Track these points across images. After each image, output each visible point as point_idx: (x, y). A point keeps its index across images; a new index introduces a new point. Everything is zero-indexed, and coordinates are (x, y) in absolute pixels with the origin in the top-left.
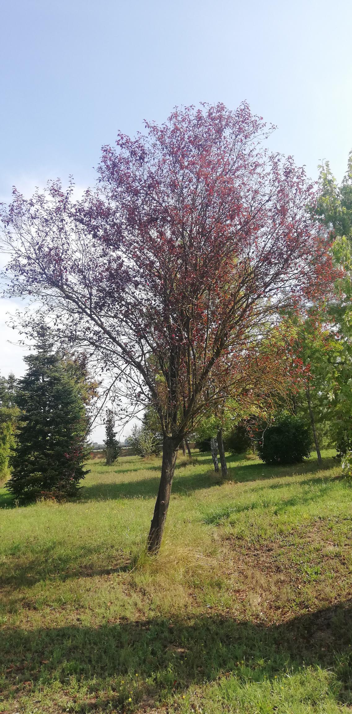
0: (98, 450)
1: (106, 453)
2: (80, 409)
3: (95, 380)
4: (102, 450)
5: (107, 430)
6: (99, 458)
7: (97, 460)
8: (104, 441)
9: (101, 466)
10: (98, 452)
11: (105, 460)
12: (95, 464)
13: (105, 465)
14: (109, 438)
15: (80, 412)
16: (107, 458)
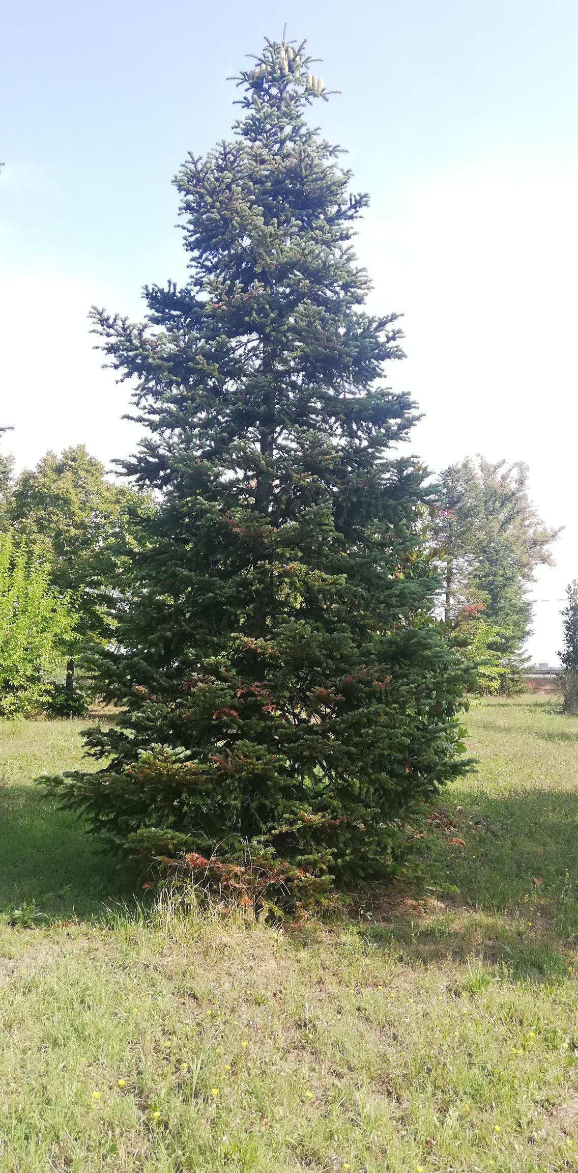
0: (546, 676)
1: (563, 684)
2: (507, 579)
3: (544, 529)
4: (554, 676)
5: (568, 629)
6: (547, 692)
7: (542, 697)
8: (559, 654)
9: (549, 713)
10: (545, 679)
11: (562, 700)
12: (536, 705)
13: (560, 713)
14: (571, 649)
15: (505, 585)
16: (565, 696)
